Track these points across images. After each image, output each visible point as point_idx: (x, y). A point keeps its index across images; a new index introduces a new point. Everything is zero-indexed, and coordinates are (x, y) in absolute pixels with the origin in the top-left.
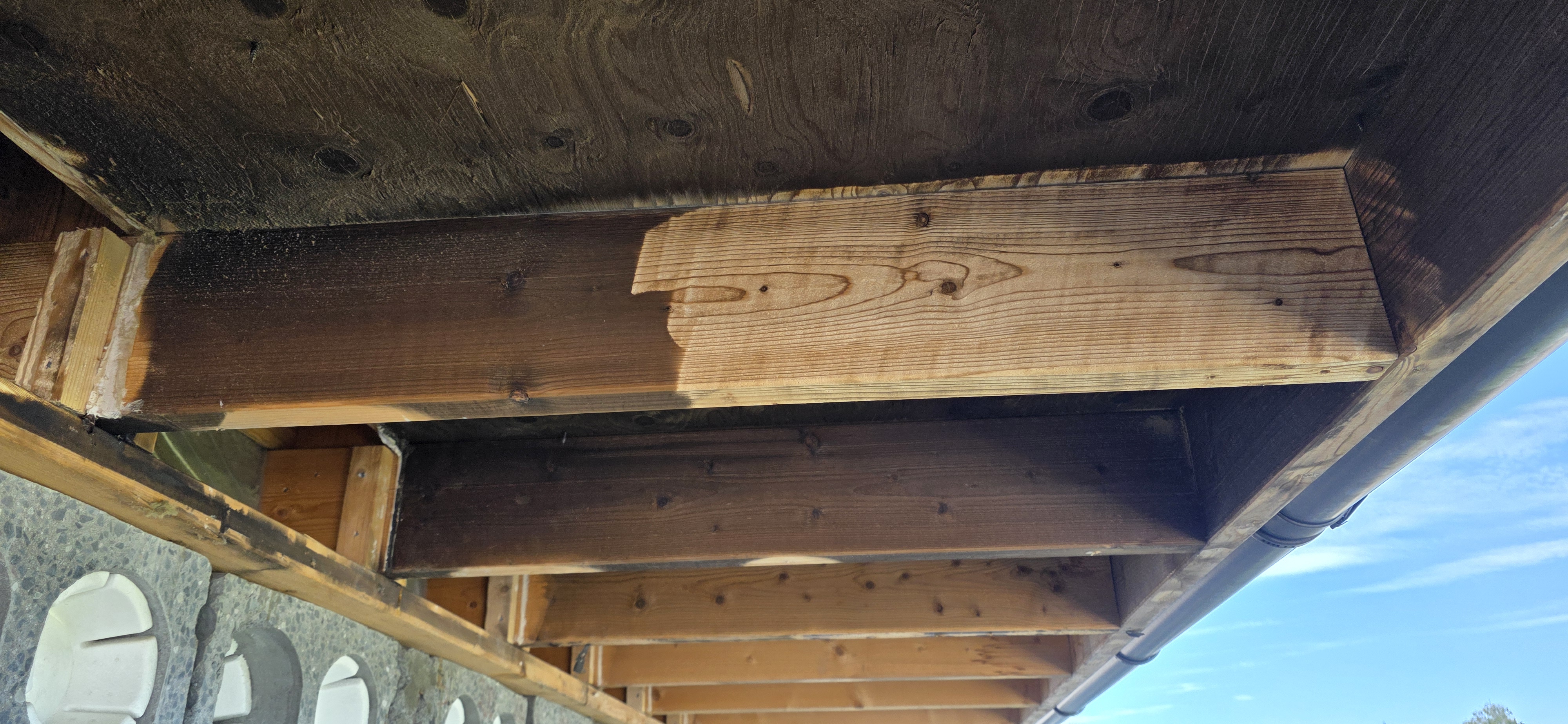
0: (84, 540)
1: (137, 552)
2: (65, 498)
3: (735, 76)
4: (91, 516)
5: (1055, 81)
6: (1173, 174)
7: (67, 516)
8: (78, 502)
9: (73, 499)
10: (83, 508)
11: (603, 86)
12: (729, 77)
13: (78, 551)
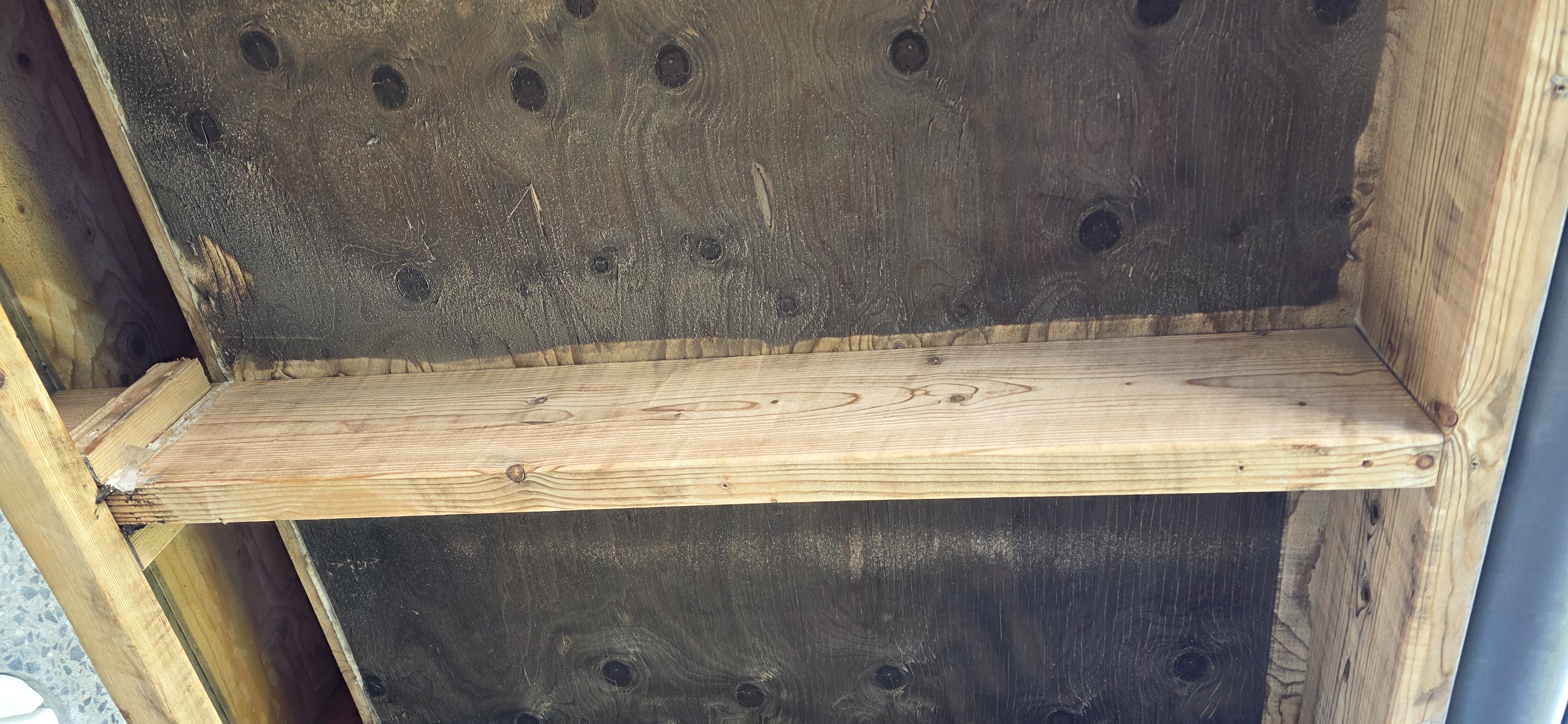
0: (38, 636)
1: (81, 690)
2: (42, 582)
3: (759, 184)
4: (56, 618)
5: (1041, 195)
6: (1181, 330)
7: (35, 599)
8: (52, 595)
9: (49, 589)
10: (53, 604)
11: (646, 192)
12: (754, 184)
13: (27, 643)
